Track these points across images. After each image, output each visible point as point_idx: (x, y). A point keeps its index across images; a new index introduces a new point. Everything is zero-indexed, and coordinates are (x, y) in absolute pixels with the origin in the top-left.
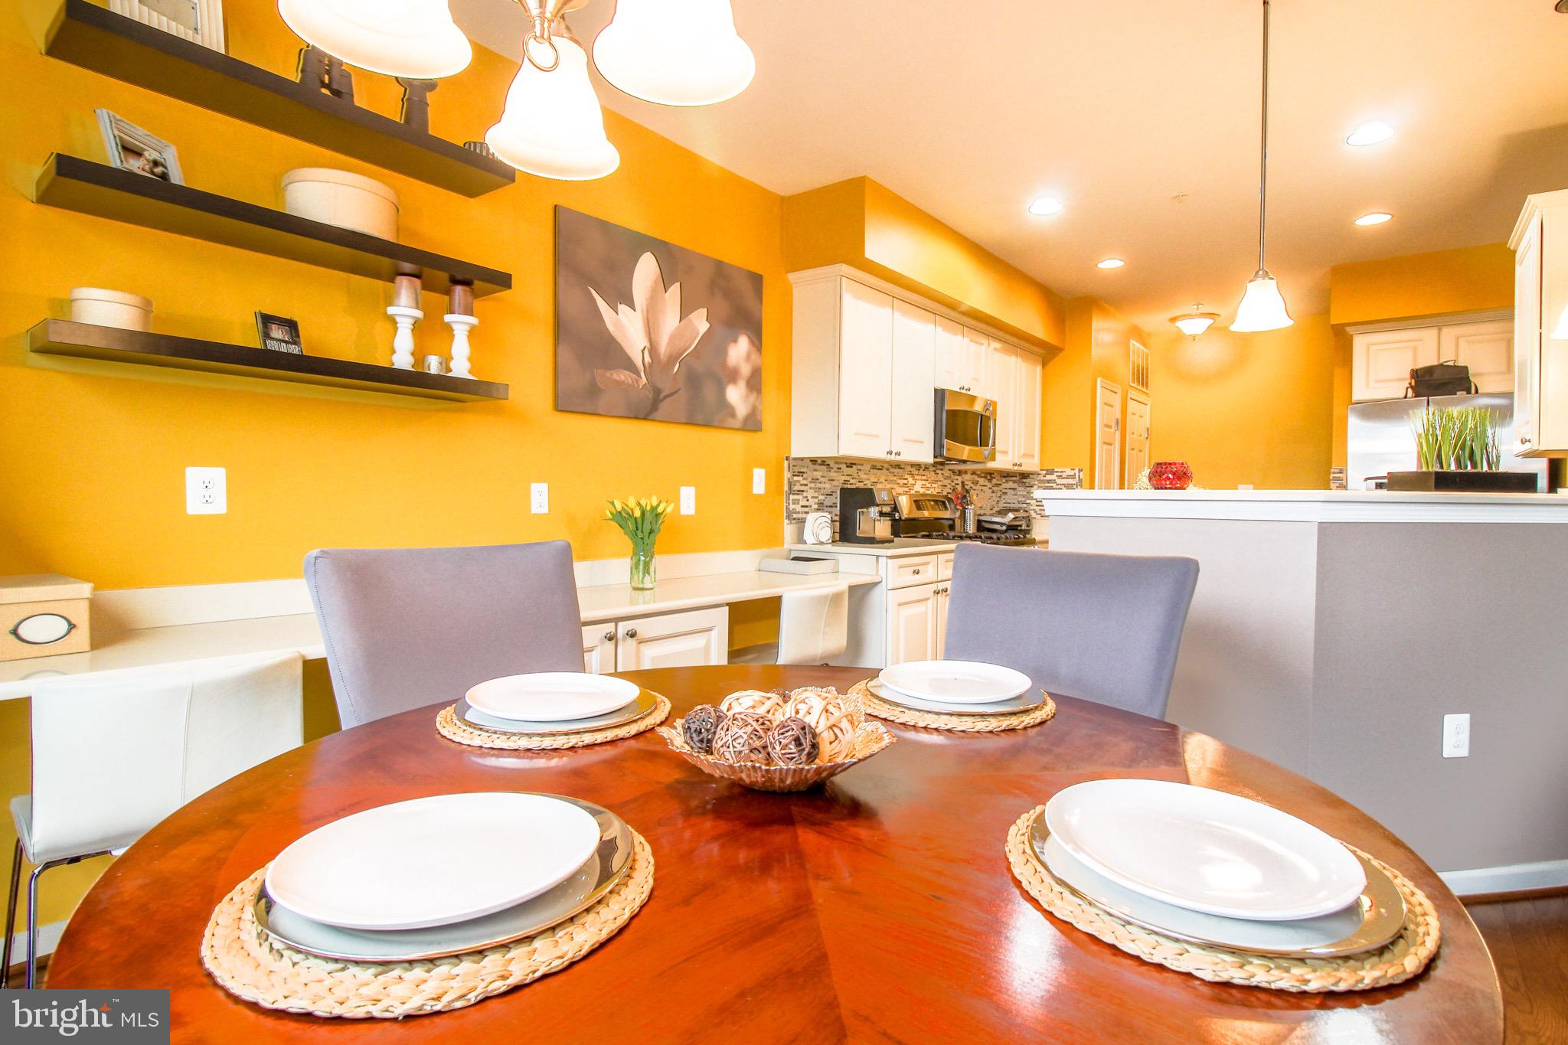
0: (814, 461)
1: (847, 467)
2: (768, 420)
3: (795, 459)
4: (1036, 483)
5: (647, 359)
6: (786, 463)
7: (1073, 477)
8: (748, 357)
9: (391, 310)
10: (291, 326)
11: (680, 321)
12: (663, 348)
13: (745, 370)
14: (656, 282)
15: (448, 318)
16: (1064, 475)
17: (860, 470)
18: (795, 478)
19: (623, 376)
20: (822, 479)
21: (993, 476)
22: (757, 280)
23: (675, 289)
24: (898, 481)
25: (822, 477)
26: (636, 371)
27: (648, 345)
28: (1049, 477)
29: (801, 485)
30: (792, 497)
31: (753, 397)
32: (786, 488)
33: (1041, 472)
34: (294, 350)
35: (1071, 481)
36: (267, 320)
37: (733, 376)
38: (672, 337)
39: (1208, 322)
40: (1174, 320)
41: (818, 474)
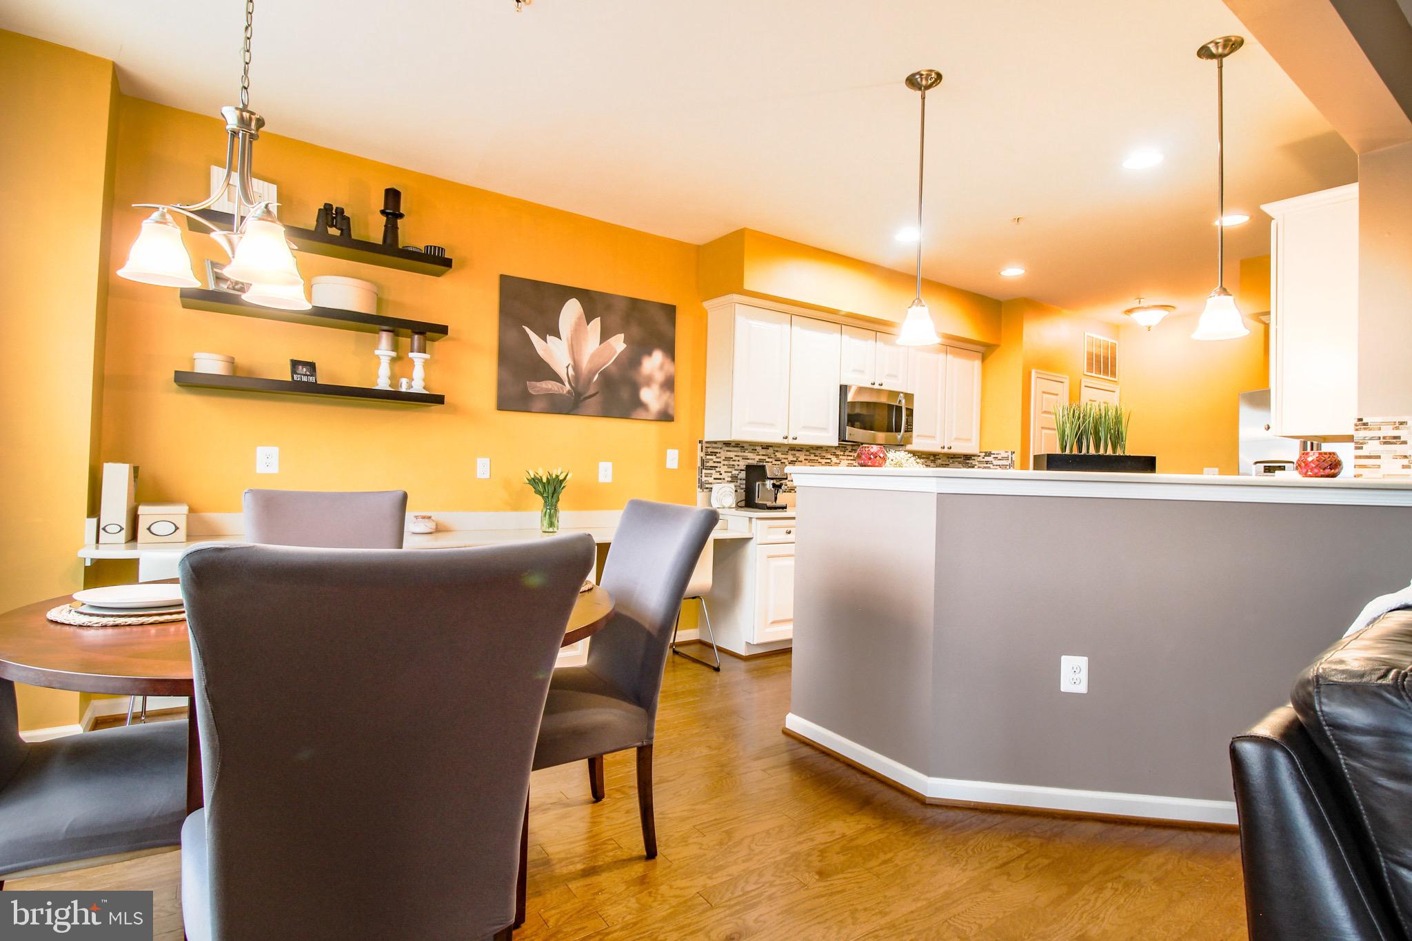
0: (727, 444)
1: (762, 448)
2: (682, 414)
3: (707, 442)
4: (977, 463)
5: (571, 372)
6: (699, 445)
7: (1007, 458)
8: (661, 367)
9: (377, 352)
10: (311, 366)
11: (600, 344)
12: (585, 364)
13: (659, 377)
14: (579, 318)
15: (411, 355)
16: (999, 457)
17: (777, 451)
18: (708, 457)
19: (550, 386)
20: (737, 458)
21: (937, 457)
22: (670, 311)
23: (597, 322)
24: (820, 460)
25: (736, 456)
26: (561, 382)
27: (572, 363)
28: (987, 459)
29: (714, 462)
30: (704, 471)
31: (666, 396)
32: (699, 464)
33: (980, 454)
34: (312, 379)
35: (1004, 462)
36: (295, 364)
37: (649, 381)
38: (593, 356)
39: (1162, 313)
40: (1130, 311)
41: (732, 454)
